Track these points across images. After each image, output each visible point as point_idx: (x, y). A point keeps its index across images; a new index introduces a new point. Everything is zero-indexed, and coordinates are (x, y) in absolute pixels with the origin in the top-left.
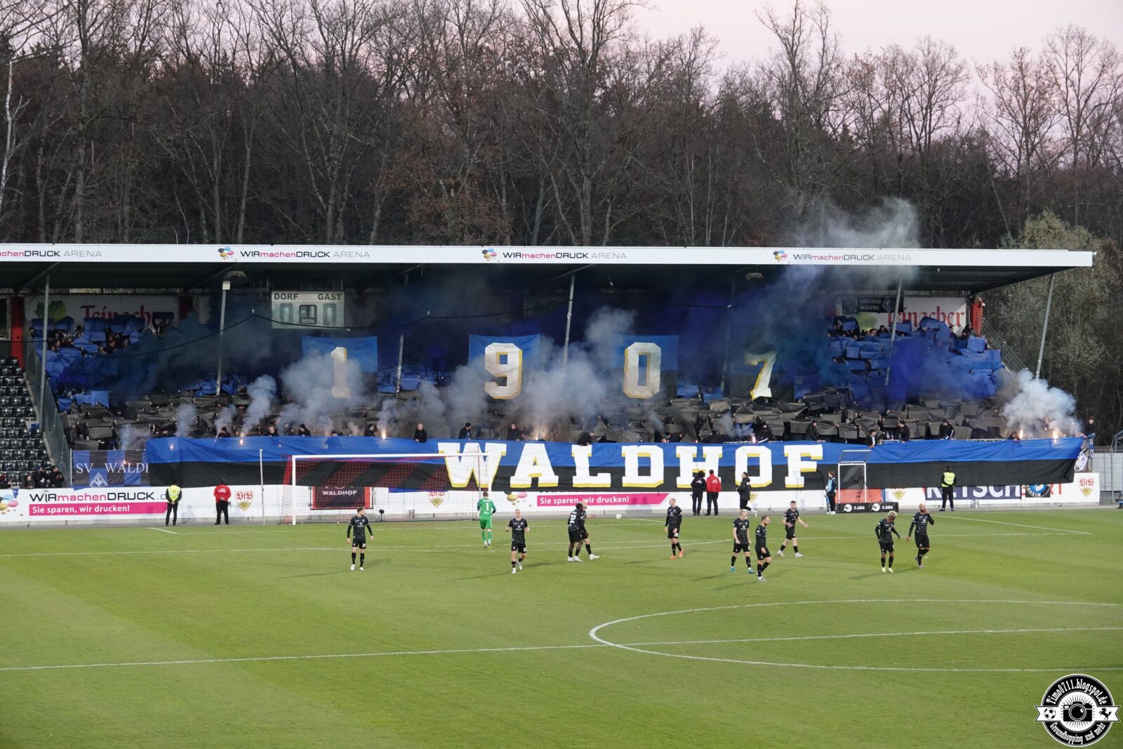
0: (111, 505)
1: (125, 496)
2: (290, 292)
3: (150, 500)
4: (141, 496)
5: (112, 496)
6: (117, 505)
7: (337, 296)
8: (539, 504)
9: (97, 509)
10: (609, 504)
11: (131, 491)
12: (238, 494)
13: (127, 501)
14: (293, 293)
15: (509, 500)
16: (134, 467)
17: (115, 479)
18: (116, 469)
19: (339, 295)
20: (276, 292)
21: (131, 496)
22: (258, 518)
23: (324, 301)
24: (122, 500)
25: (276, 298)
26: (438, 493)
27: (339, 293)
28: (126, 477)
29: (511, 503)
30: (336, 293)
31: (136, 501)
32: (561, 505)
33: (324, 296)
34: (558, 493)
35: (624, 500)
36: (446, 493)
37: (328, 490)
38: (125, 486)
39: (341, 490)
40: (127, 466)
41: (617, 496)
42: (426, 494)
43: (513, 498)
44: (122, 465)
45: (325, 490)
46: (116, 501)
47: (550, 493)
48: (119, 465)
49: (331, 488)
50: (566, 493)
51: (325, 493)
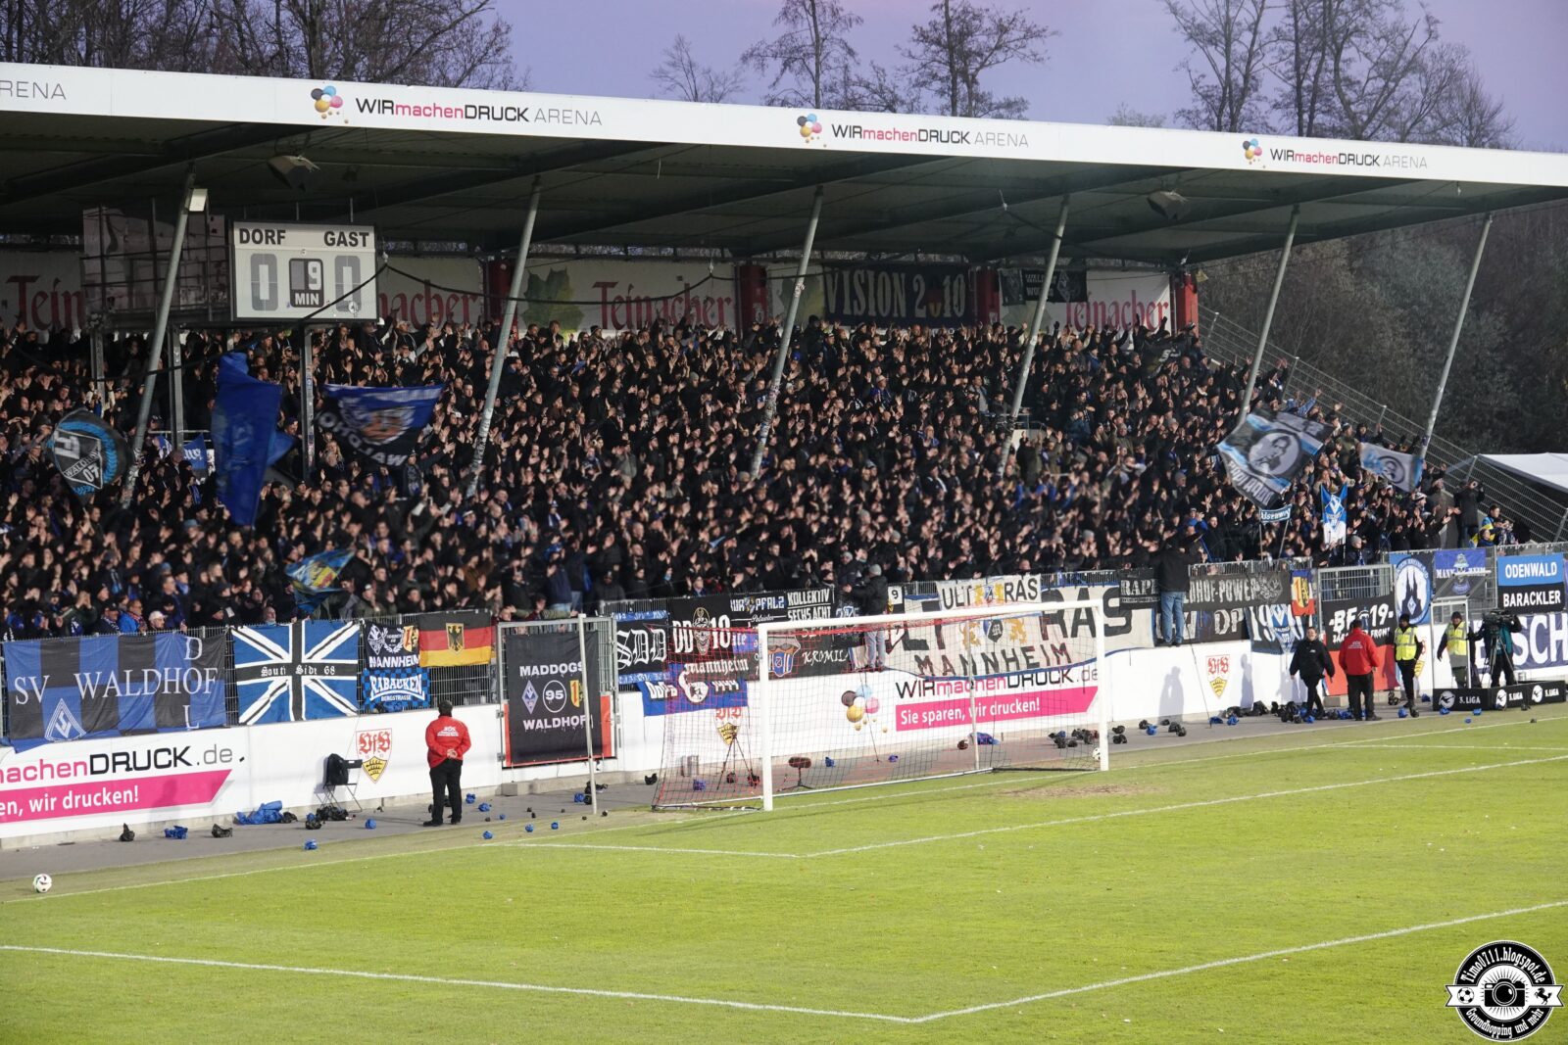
0: (94, 787)
1: (128, 761)
2: (270, 226)
3: (181, 769)
4: (163, 758)
5: (99, 764)
6: (113, 786)
7: (360, 238)
8: (900, 727)
9: (69, 801)
10: (1010, 717)
11: (140, 745)
12: (362, 741)
13: (134, 774)
14: (276, 227)
15: (853, 719)
16: (137, 679)
17: (100, 718)
18: (101, 688)
19: (364, 235)
20: (244, 225)
21: (142, 762)
22: (401, 797)
23: (335, 248)
24: (121, 773)
25: (242, 241)
26: (732, 711)
27: (364, 229)
28: (122, 711)
29: (852, 724)
30: (358, 230)
31: (153, 772)
32: (936, 724)
33: (337, 236)
34: (929, 697)
35: (1033, 705)
36: (744, 710)
37: (535, 716)
38: (124, 733)
39: (559, 715)
40: (121, 680)
41: (1023, 698)
42: (708, 714)
43: (858, 714)
44: (112, 676)
45: (529, 717)
46: (109, 776)
47: (917, 699)
48: (105, 676)
49: (540, 712)
50: (941, 697)
51: (529, 725)
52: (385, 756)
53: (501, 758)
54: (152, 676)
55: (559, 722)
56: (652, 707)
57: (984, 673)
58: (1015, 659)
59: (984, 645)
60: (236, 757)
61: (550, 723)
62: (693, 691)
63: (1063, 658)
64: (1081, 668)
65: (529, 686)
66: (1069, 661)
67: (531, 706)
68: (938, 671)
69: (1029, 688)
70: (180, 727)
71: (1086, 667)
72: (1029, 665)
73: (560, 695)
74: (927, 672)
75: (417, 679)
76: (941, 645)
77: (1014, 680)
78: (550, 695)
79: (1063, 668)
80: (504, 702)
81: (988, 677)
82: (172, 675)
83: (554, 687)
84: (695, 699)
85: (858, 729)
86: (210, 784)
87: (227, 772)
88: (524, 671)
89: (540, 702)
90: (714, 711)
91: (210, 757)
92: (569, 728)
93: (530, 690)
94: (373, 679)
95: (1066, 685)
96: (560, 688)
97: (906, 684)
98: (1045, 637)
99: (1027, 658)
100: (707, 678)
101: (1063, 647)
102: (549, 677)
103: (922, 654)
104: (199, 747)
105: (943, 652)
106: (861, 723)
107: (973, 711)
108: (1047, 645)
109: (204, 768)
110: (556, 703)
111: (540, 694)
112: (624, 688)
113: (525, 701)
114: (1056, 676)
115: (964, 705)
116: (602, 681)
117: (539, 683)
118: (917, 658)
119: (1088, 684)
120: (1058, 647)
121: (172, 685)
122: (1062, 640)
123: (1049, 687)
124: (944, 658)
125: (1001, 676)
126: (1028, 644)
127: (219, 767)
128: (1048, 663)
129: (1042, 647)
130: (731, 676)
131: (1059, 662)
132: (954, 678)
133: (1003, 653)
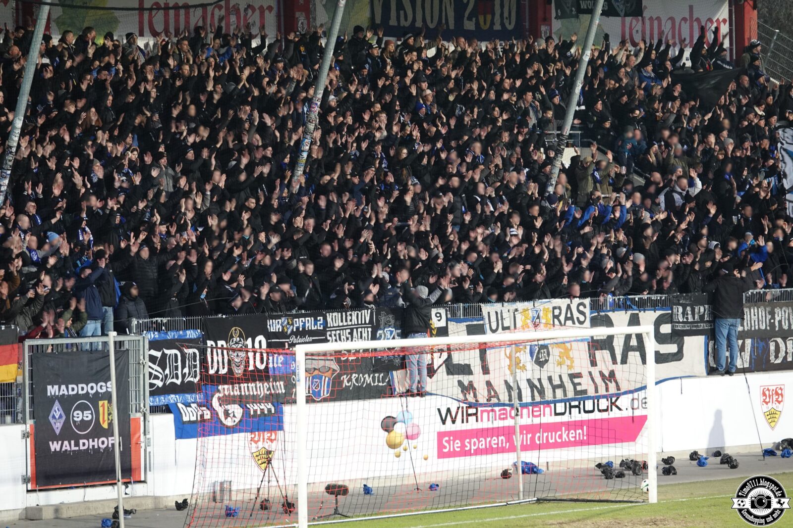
8: (441, 455)
10: (556, 445)
15: (392, 446)
26: (267, 435)
29: (392, 451)
32: (479, 452)
34: (472, 424)
35: (579, 434)
36: (280, 433)
37: (62, 437)
39: (87, 437)
41: (570, 426)
42: (242, 438)
43: (398, 441)
45: (55, 438)
47: (459, 426)
49: (67, 433)
50: (485, 424)
51: (55, 446)
53: (26, 480)
55: (86, 444)
56: (183, 430)
57: (529, 400)
58: (562, 386)
59: (531, 371)
61: (77, 444)
62: (227, 414)
63: (612, 387)
64: (630, 396)
65: (57, 406)
66: (618, 388)
67: (58, 426)
68: (482, 395)
69: (576, 416)
71: (636, 395)
72: (576, 392)
73: (88, 416)
74: (471, 398)
76: (486, 370)
77: (560, 407)
78: (78, 416)
79: (612, 396)
80: (30, 422)
81: (534, 404)
83: (82, 408)
84: (229, 422)
85: (398, 456)
88: (52, 390)
89: (67, 421)
90: (249, 435)
92: (97, 451)
93: (57, 410)
95: (615, 414)
96: (89, 409)
97: (449, 410)
98: (594, 363)
99: (575, 385)
100: (242, 401)
101: (612, 374)
102: (77, 397)
103: (466, 379)
105: (487, 377)
106: (401, 449)
107: (518, 439)
108: (595, 372)
110: (84, 424)
111: (68, 415)
112: (155, 410)
113: (52, 421)
114: (604, 403)
115: (508, 432)
116: (133, 403)
117: (67, 403)
118: (460, 383)
119: (637, 413)
120: (607, 374)
122: (612, 367)
123: (597, 415)
124: (489, 384)
125: (548, 403)
126: (576, 370)
128: (596, 391)
129: (590, 373)
130: (268, 398)
131: (607, 390)
132: (498, 405)
133: (550, 379)
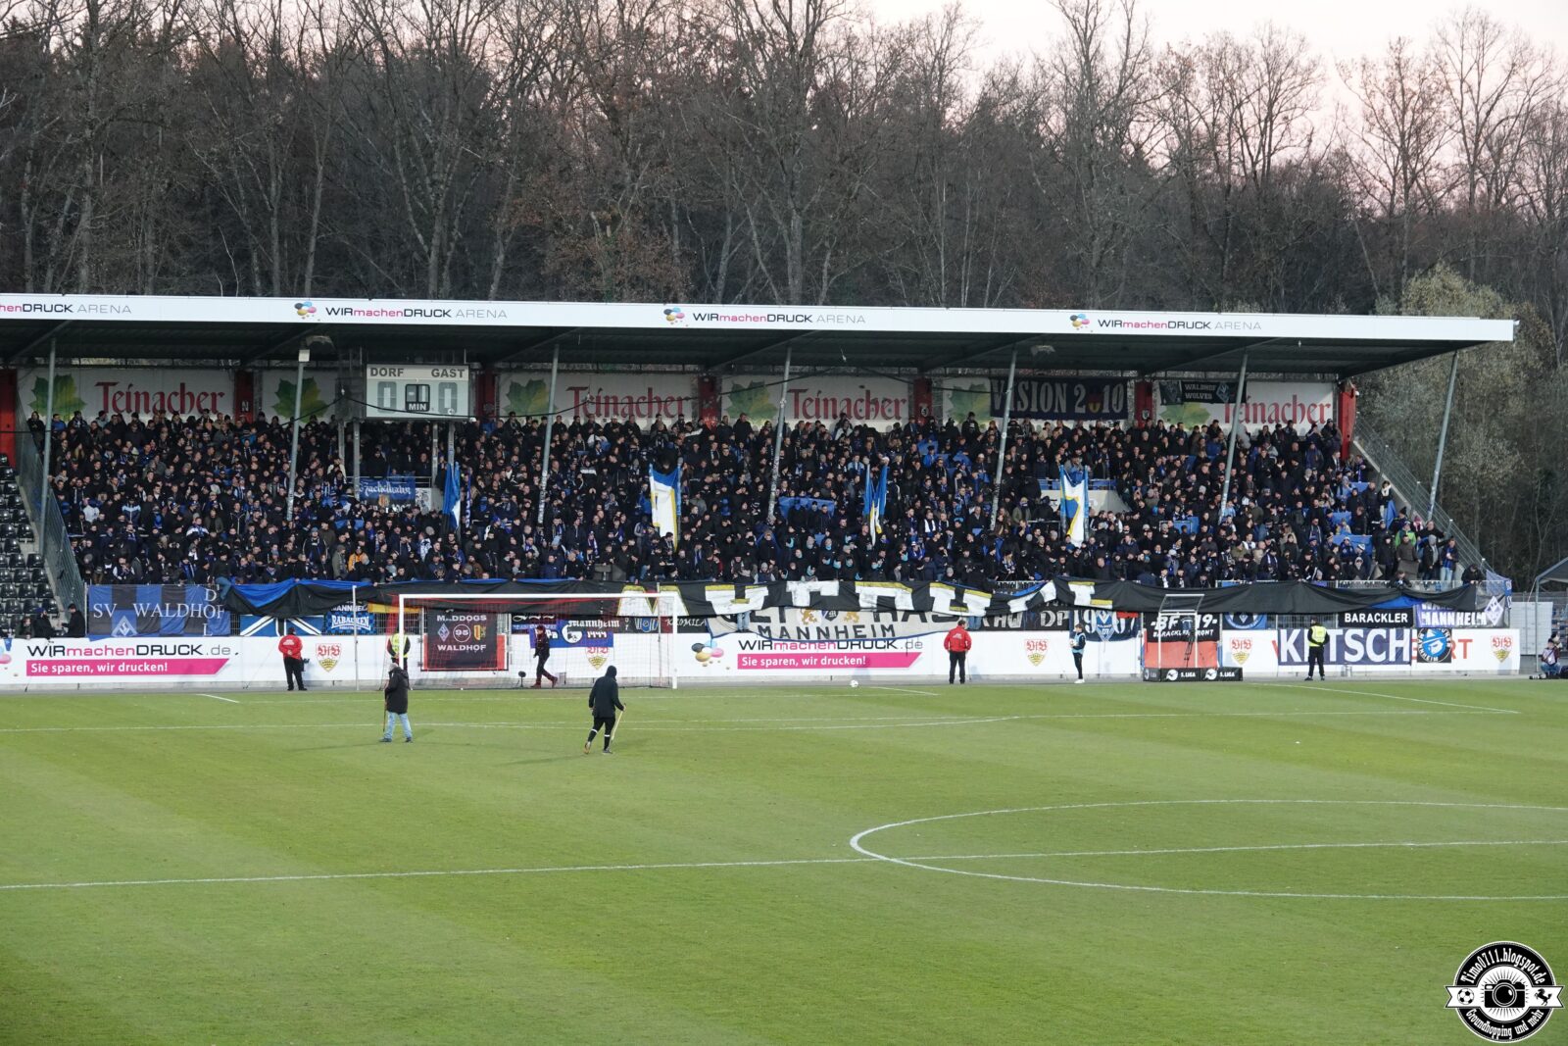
0: (141, 662)
1: (161, 650)
2: (392, 366)
3: (196, 656)
4: (184, 650)
5: (143, 650)
6: (150, 662)
7: (458, 373)
8: (740, 666)
9: (122, 667)
10: (838, 666)
11: (170, 642)
12: (320, 649)
13: (165, 657)
14: (397, 367)
15: (699, 659)
16: (173, 608)
17: (148, 626)
18: (150, 612)
19: (461, 371)
20: (374, 366)
21: (170, 650)
22: (347, 682)
23: (439, 379)
24: (156, 656)
25: (372, 374)
26: (600, 649)
27: (461, 367)
28: (162, 624)
29: (700, 663)
30: (455, 367)
31: (177, 656)
32: (771, 667)
33: (441, 372)
34: (767, 650)
35: (859, 661)
36: (610, 649)
37: (446, 643)
38: (161, 636)
39: (465, 644)
40: (163, 608)
41: (850, 656)
42: (583, 650)
43: (705, 657)
44: (157, 606)
45: (442, 643)
46: (149, 657)
47: (756, 651)
48: (153, 606)
49: (450, 641)
50: (778, 650)
51: (441, 648)
52: (336, 658)
53: (420, 665)
54: (183, 608)
55: (464, 648)
57: (816, 638)
58: (845, 632)
59: (822, 622)
60: (233, 653)
61: (458, 648)
62: (570, 636)
63: (889, 635)
64: (905, 641)
65: (443, 626)
66: (893, 634)
67: (444, 638)
68: (776, 633)
69: (856, 649)
70: (200, 634)
71: (910, 640)
72: (856, 636)
73: (465, 633)
74: (767, 635)
75: (366, 619)
76: (782, 620)
77: (843, 644)
78: (459, 633)
79: (888, 640)
80: (424, 635)
81: (819, 641)
82: (196, 607)
83: (462, 628)
84: (571, 641)
85: (705, 666)
86: (215, 666)
87: (227, 660)
88: (440, 618)
89: (451, 634)
90: (587, 649)
91: (215, 651)
92: (472, 652)
93: (444, 628)
94: (334, 617)
95: (891, 650)
96: (466, 629)
97: (748, 642)
98: (877, 619)
99: (856, 632)
100: (584, 630)
101: (891, 627)
102: (459, 622)
103: (764, 625)
104: (208, 646)
105: (783, 625)
106: (707, 662)
107: (806, 662)
108: (878, 626)
109: (211, 657)
110: (463, 637)
111: (451, 632)
112: (514, 632)
113: (440, 634)
114: (881, 644)
116: (499, 627)
117: (451, 625)
118: (760, 627)
119: (910, 651)
120: (887, 627)
121: (196, 613)
122: (891, 622)
123: (874, 650)
124: (783, 629)
125: (832, 641)
126: (859, 624)
127: (221, 656)
128: (875, 635)
129: (873, 627)
130: (604, 629)
131: (884, 635)
132: (789, 640)
133: (836, 628)
